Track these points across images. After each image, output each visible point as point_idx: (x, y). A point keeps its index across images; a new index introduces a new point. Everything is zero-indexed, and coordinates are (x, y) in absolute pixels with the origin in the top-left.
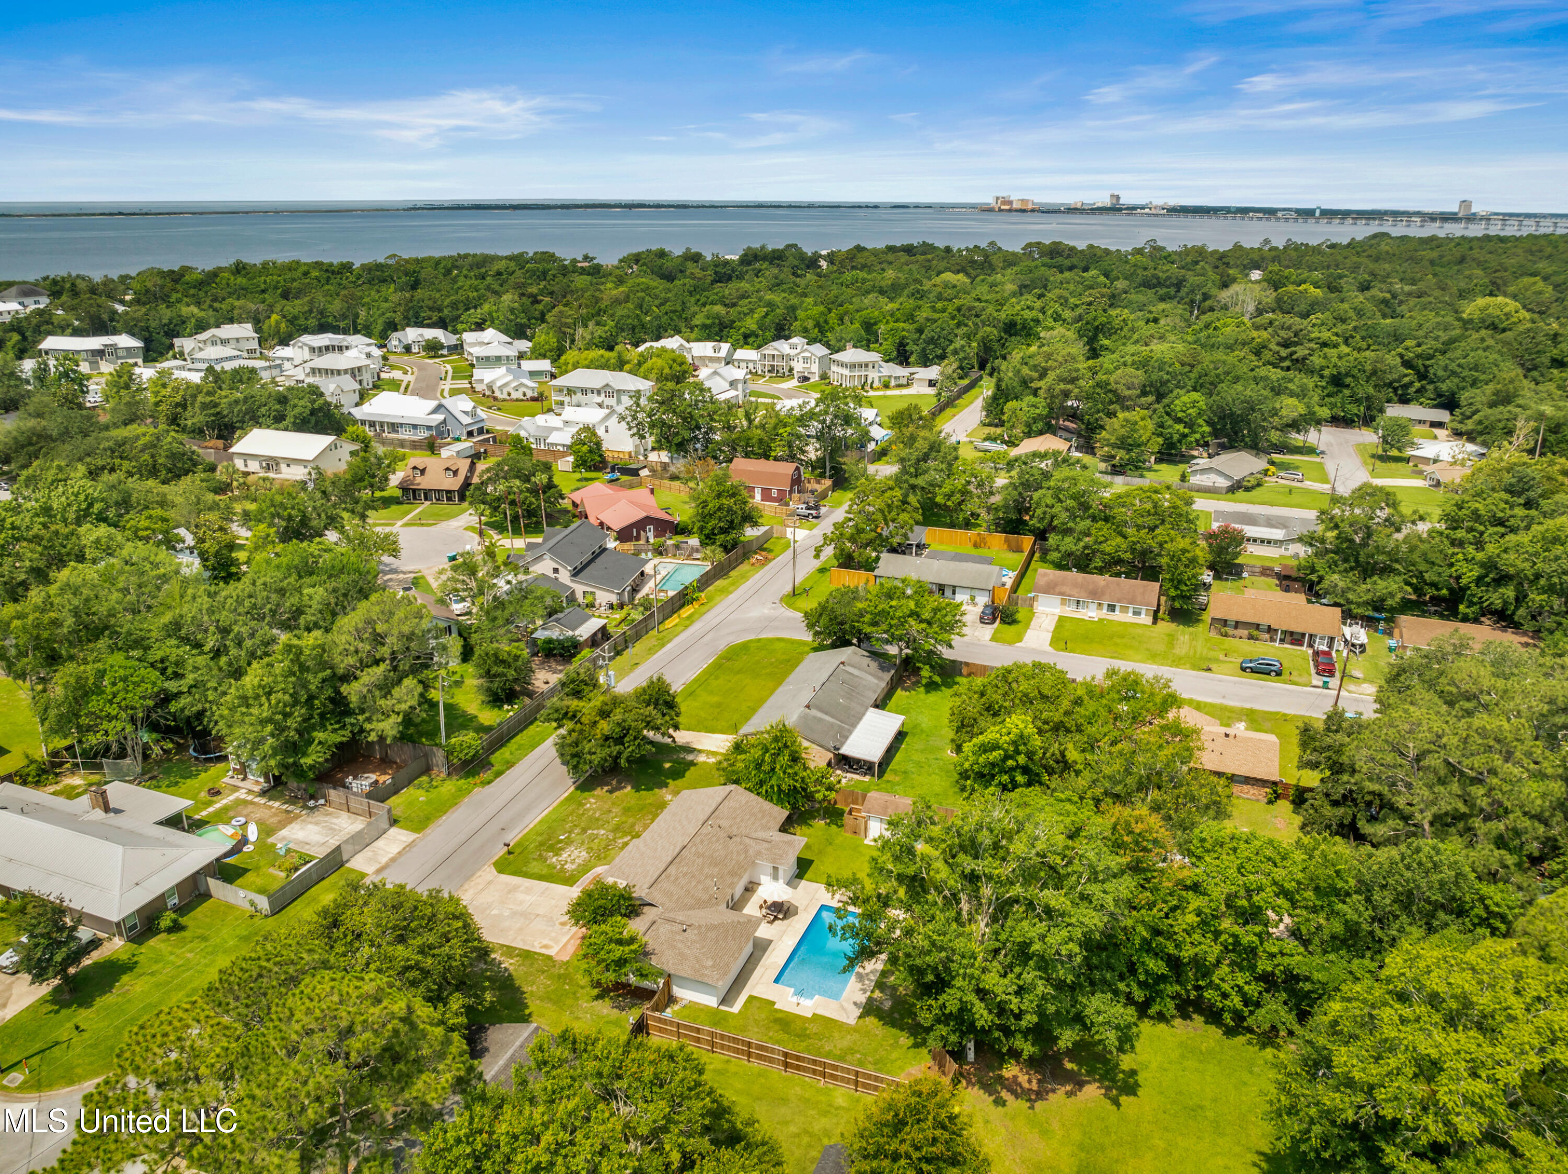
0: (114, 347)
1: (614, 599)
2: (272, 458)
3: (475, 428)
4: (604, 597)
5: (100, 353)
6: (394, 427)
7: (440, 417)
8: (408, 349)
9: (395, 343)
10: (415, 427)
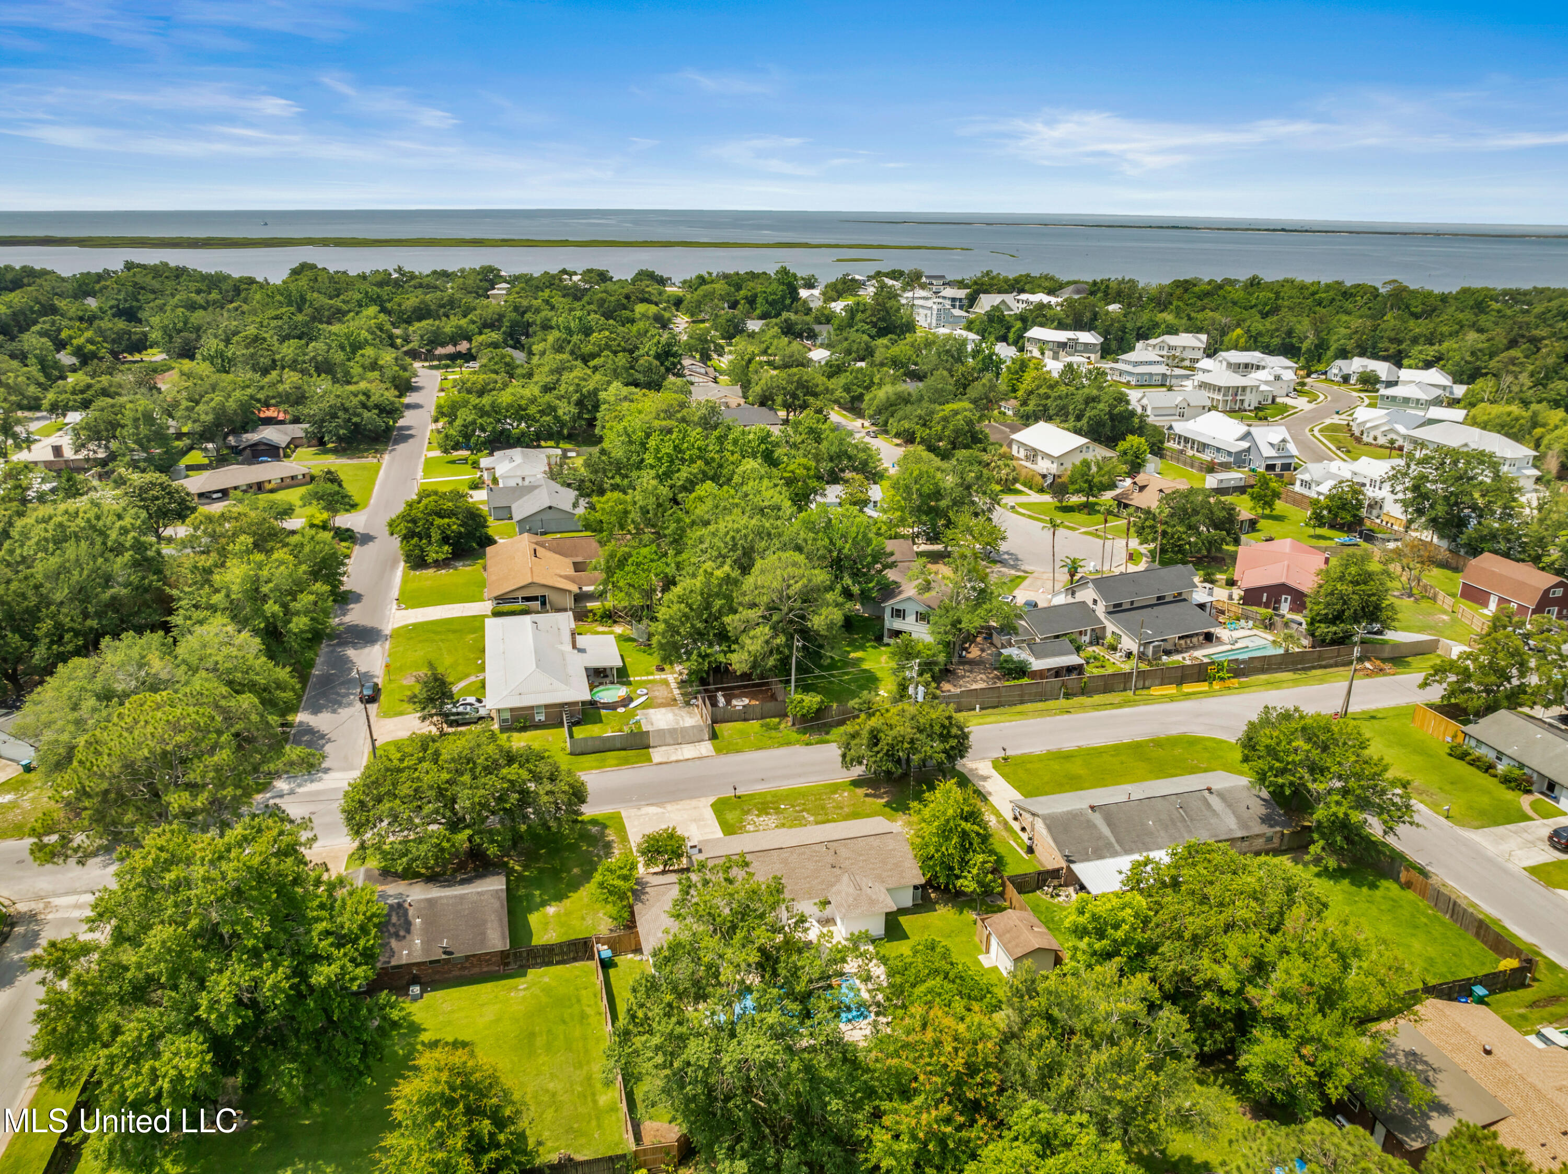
0: (1076, 341)
1: (1134, 648)
2: (1034, 450)
3: (1279, 462)
4: (1129, 643)
5: (1063, 345)
6: (1203, 447)
7: (1245, 445)
8: (1346, 379)
9: (1335, 371)
10: (1218, 450)
